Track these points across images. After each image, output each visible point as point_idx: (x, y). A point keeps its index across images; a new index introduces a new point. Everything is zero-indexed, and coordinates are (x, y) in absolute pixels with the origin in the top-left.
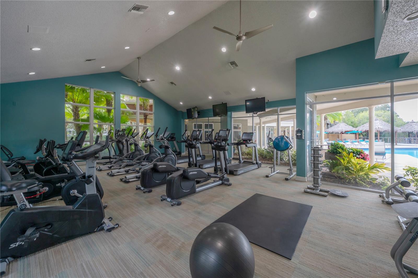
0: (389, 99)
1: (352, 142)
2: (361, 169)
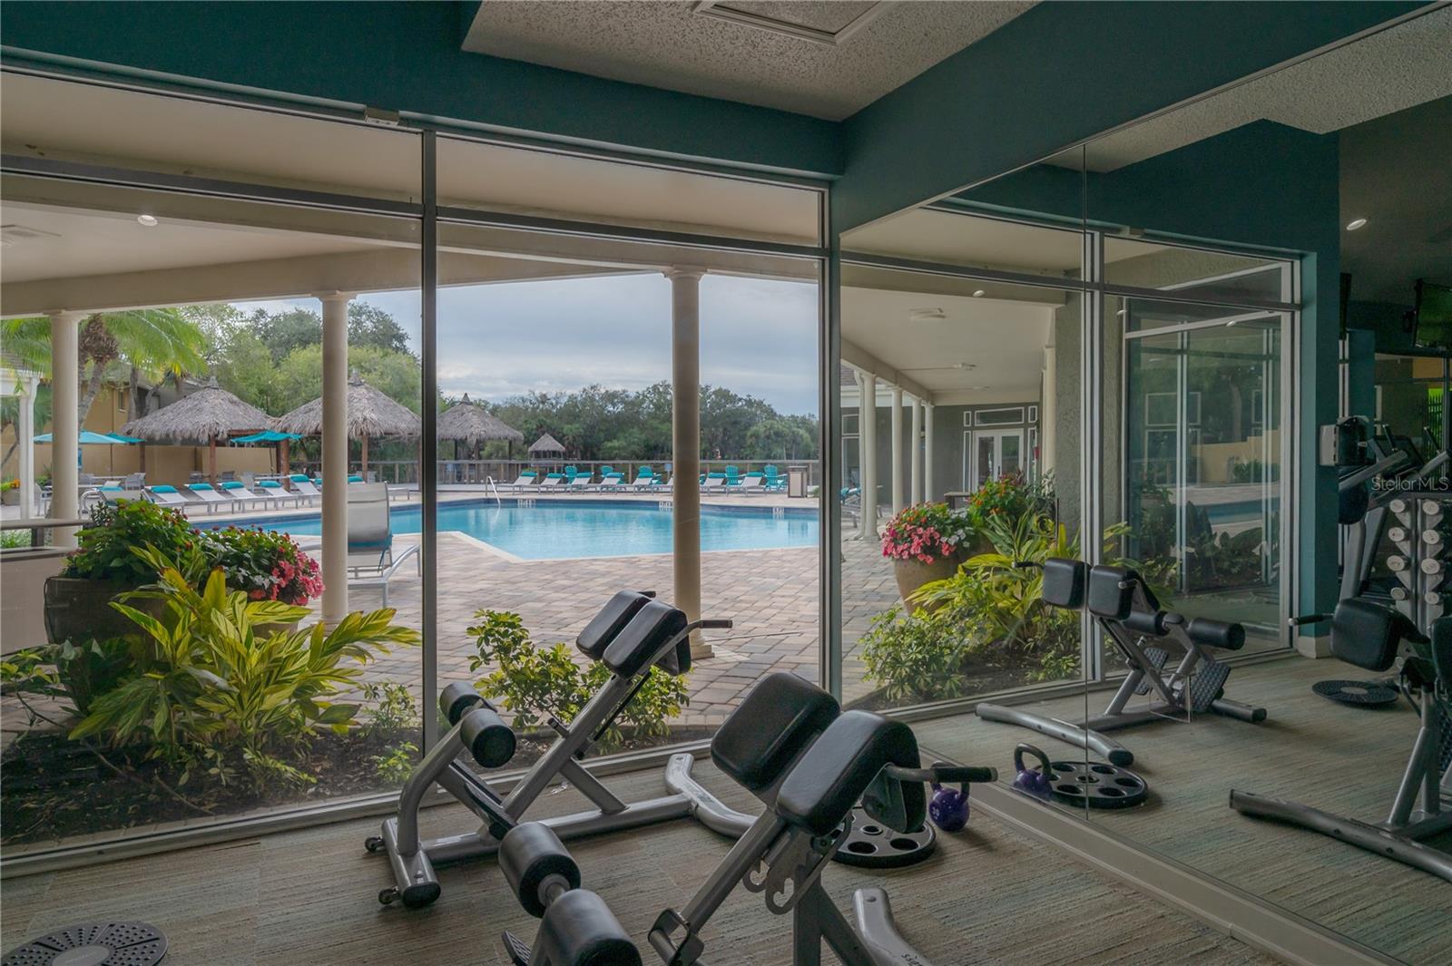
0: (413, 223)
1: (260, 490)
2: (272, 672)
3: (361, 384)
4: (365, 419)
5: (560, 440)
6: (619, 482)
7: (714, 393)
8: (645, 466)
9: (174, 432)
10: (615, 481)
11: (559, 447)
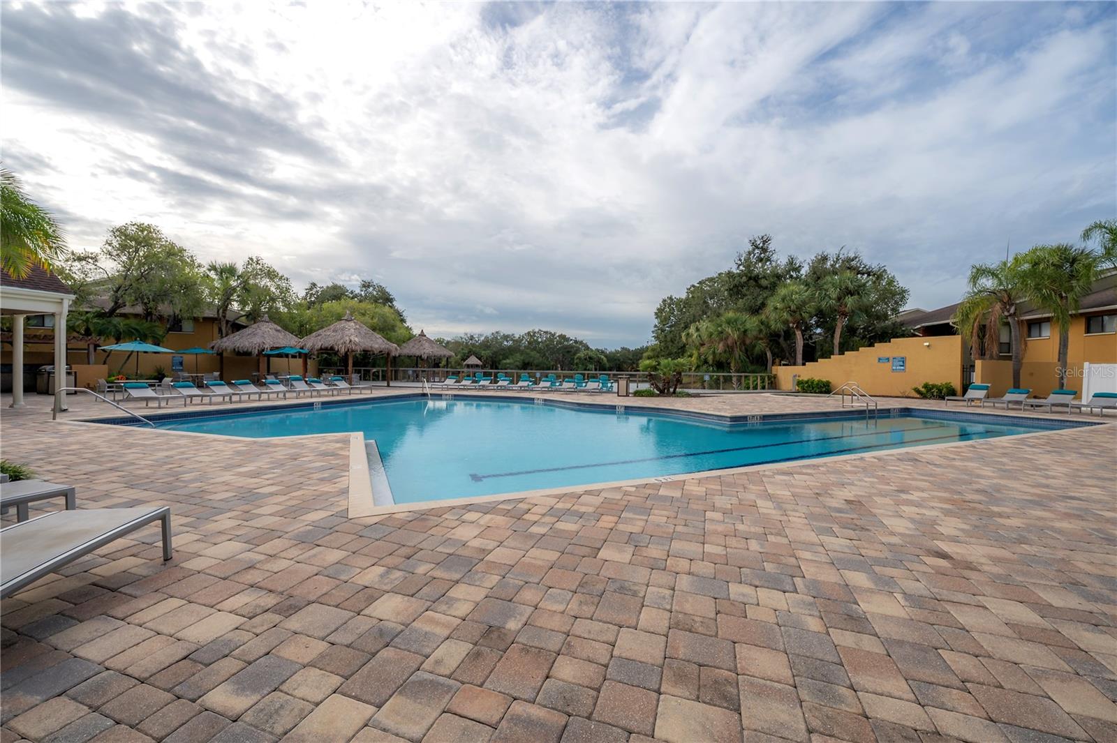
3: (352, 320)
4: (351, 341)
5: (480, 359)
6: (509, 384)
7: (559, 336)
8: (524, 373)
9: (238, 347)
10: (506, 383)
11: (479, 362)
